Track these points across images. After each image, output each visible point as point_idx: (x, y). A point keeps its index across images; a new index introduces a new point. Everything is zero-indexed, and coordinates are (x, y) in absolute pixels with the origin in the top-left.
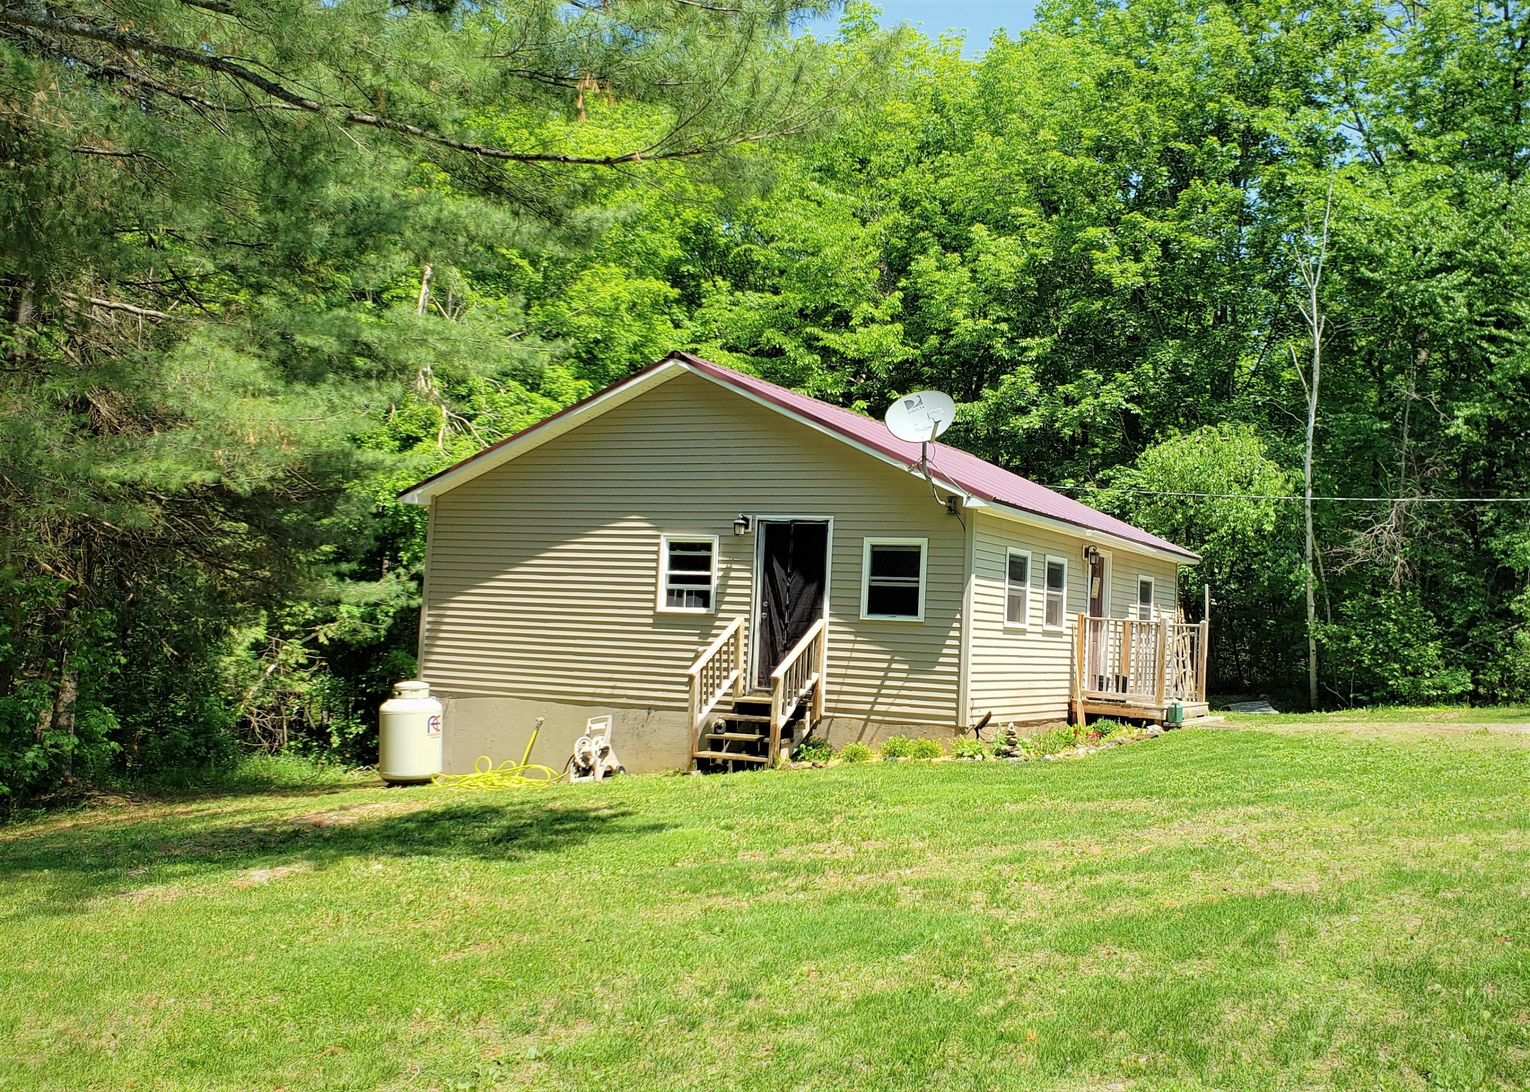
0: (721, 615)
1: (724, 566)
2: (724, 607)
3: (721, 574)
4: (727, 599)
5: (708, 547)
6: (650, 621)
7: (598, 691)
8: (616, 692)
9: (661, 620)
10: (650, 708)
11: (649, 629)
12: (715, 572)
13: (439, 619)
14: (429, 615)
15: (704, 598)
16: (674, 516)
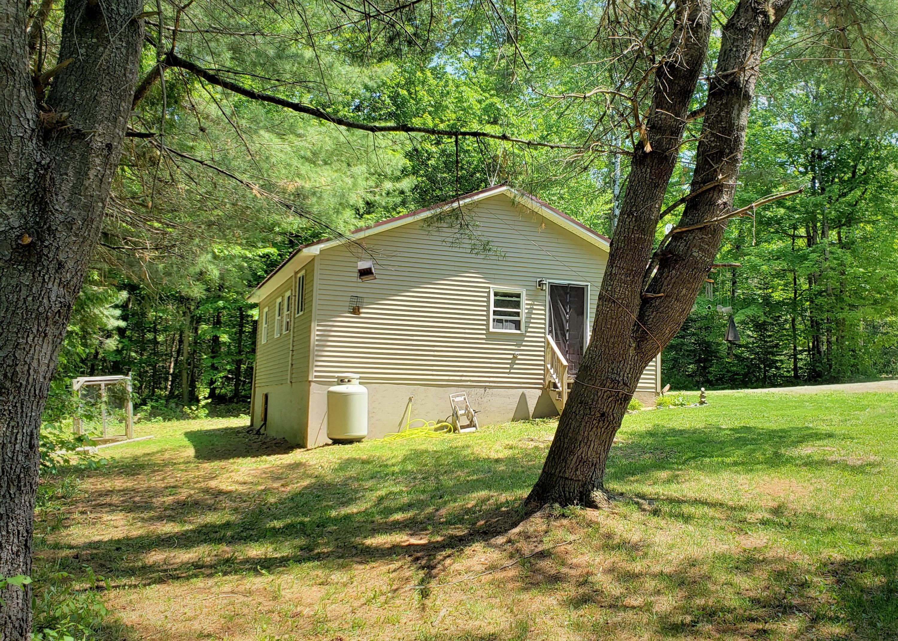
0: (528, 334)
1: (529, 307)
2: (529, 330)
3: (527, 311)
4: (531, 325)
5: (518, 296)
6: (484, 337)
7: (451, 378)
8: (463, 378)
9: (491, 337)
10: (485, 387)
11: (484, 341)
12: (523, 310)
13: (326, 333)
14: (318, 330)
15: (517, 325)
16: (496, 277)
